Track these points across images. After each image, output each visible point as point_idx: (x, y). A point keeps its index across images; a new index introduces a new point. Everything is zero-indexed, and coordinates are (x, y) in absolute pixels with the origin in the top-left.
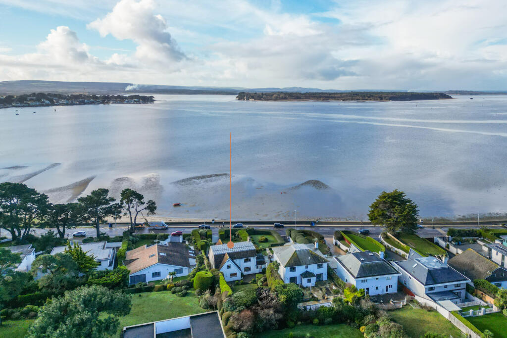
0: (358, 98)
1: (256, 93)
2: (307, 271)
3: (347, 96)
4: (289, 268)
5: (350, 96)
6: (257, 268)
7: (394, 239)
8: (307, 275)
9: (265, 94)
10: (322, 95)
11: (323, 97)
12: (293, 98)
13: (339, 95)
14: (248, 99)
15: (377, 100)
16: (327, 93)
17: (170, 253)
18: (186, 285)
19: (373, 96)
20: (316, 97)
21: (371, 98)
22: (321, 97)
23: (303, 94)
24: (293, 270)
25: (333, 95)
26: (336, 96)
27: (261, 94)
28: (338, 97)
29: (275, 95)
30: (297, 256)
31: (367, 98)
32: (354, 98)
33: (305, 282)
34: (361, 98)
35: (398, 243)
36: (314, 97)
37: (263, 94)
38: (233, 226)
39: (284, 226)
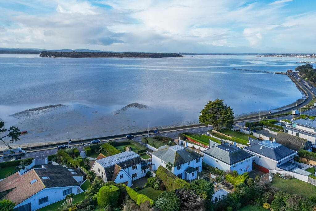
0: (130, 56)
1: (56, 52)
2: (189, 167)
3: (123, 54)
4: (176, 167)
5: (125, 55)
6: (142, 172)
7: (219, 134)
8: (190, 170)
9: (64, 53)
10: (106, 54)
11: (107, 55)
12: (86, 55)
13: (118, 54)
14: (50, 56)
15: (142, 57)
16: (109, 53)
17: (52, 175)
18: (89, 205)
19: (139, 55)
20: (102, 55)
21: (139, 56)
22: (105, 55)
23: (92, 53)
24: (179, 168)
25: (113, 54)
26: (115, 54)
27: (60, 53)
28: (117, 55)
29: (71, 54)
30: (179, 156)
31: (136, 56)
32: (128, 56)
33: (189, 176)
34: (132, 56)
35: (224, 136)
36: (101, 55)
37: (62, 53)
38: (91, 143)
39: (135, 136)
